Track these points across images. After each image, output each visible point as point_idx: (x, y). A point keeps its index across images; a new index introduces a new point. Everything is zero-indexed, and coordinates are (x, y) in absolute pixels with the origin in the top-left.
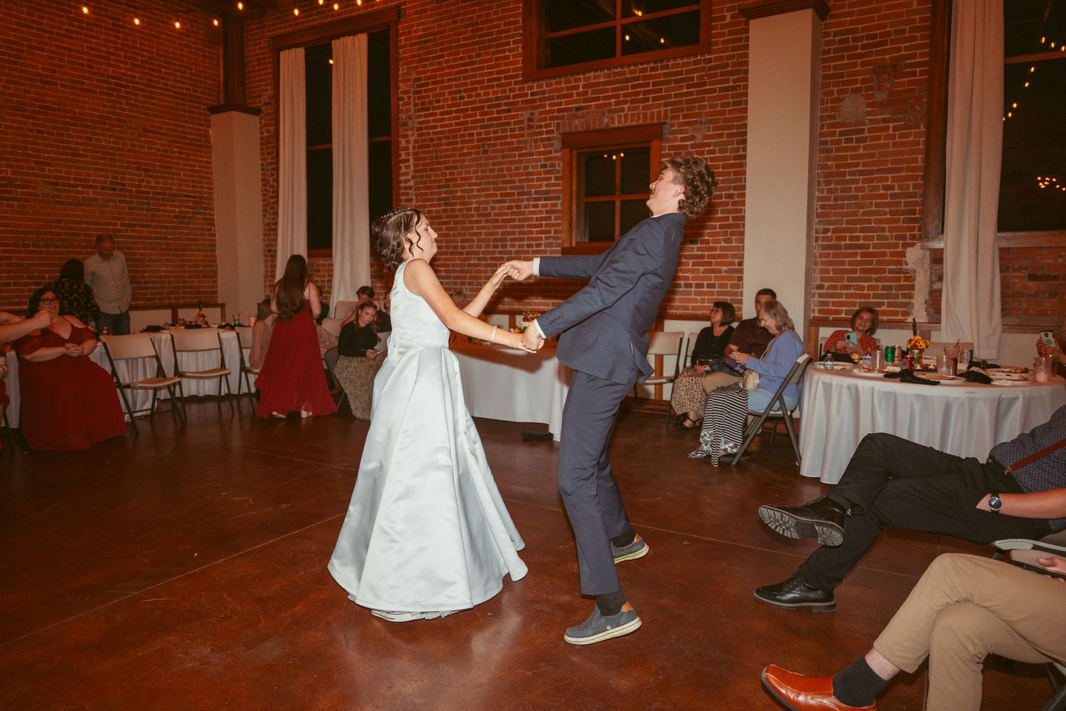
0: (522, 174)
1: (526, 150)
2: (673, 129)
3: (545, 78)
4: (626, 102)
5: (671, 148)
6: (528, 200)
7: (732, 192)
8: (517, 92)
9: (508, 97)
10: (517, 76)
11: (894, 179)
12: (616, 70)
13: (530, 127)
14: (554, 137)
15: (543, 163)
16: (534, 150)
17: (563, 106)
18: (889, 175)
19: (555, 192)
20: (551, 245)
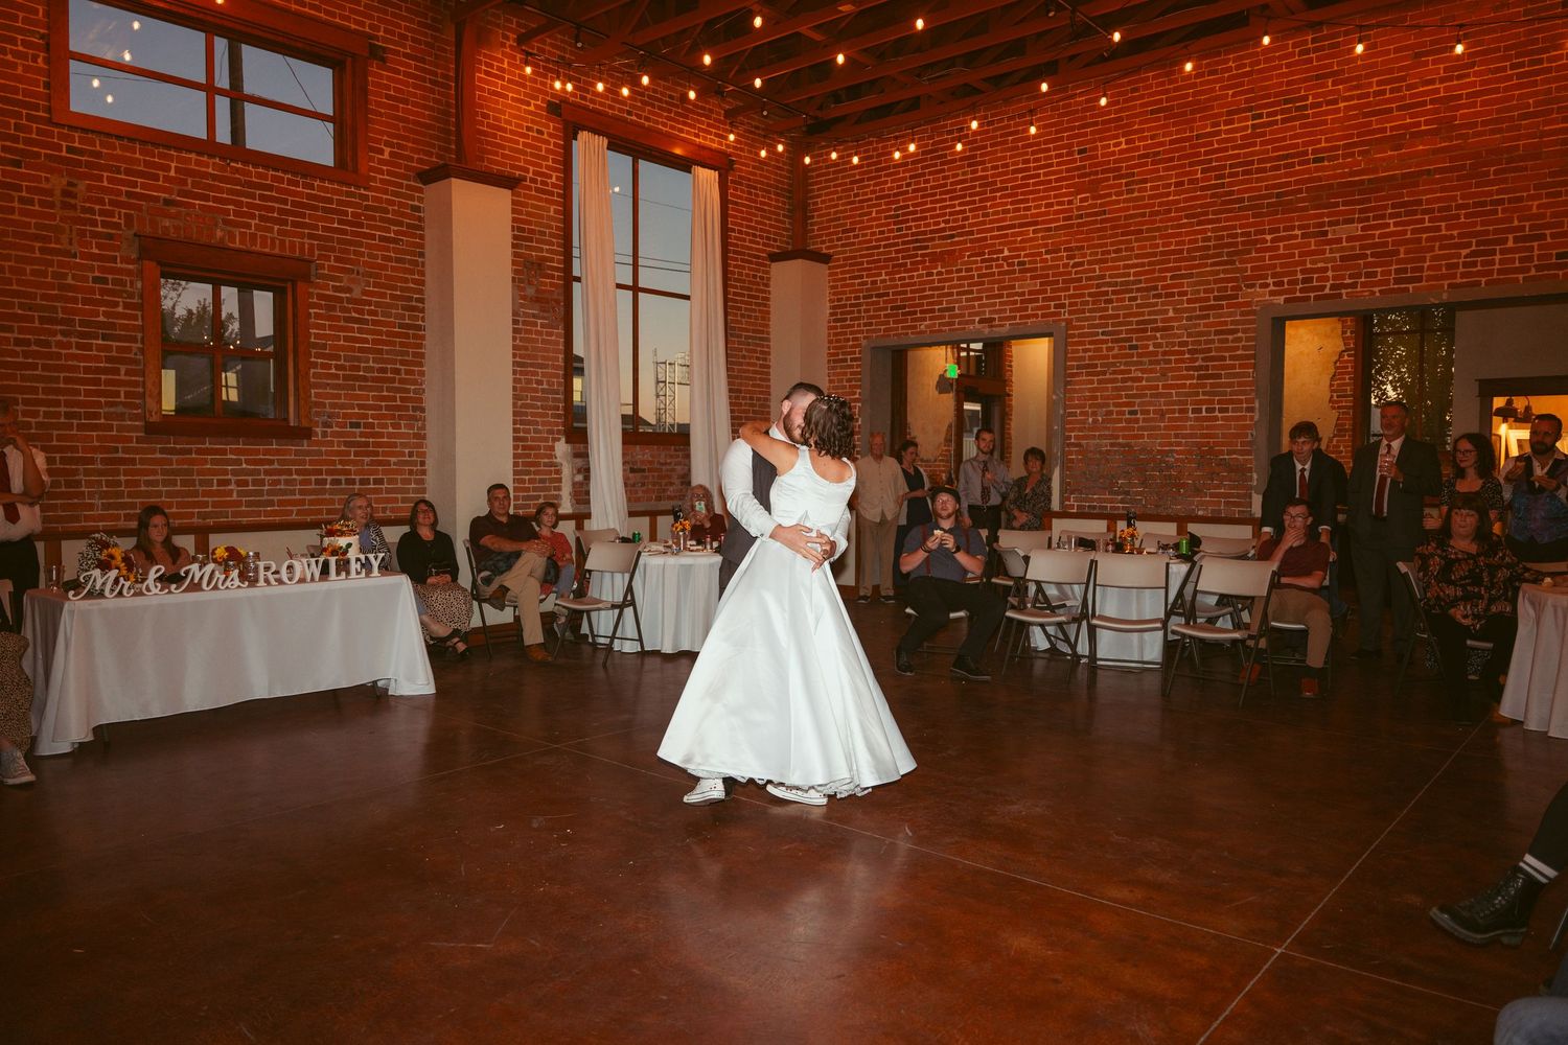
0: (51, 286)
1: (62, 244)
2: (322, 271)
3: (100, 133)
4: (253, 216)
5: (321, 297)
6: (63, 333)
7: (398, 366)
8: (34, 136)
9: (16, 139)
10: (36, 107)
11: (544, 375)
12: (232, 164)
13: (65, 206)
14: (120, 235)
15: (97, 274)
16: (75, 248)
17: (138, 190)
18: (540, 370)
19: (125, 327)
20: (121, 417)
